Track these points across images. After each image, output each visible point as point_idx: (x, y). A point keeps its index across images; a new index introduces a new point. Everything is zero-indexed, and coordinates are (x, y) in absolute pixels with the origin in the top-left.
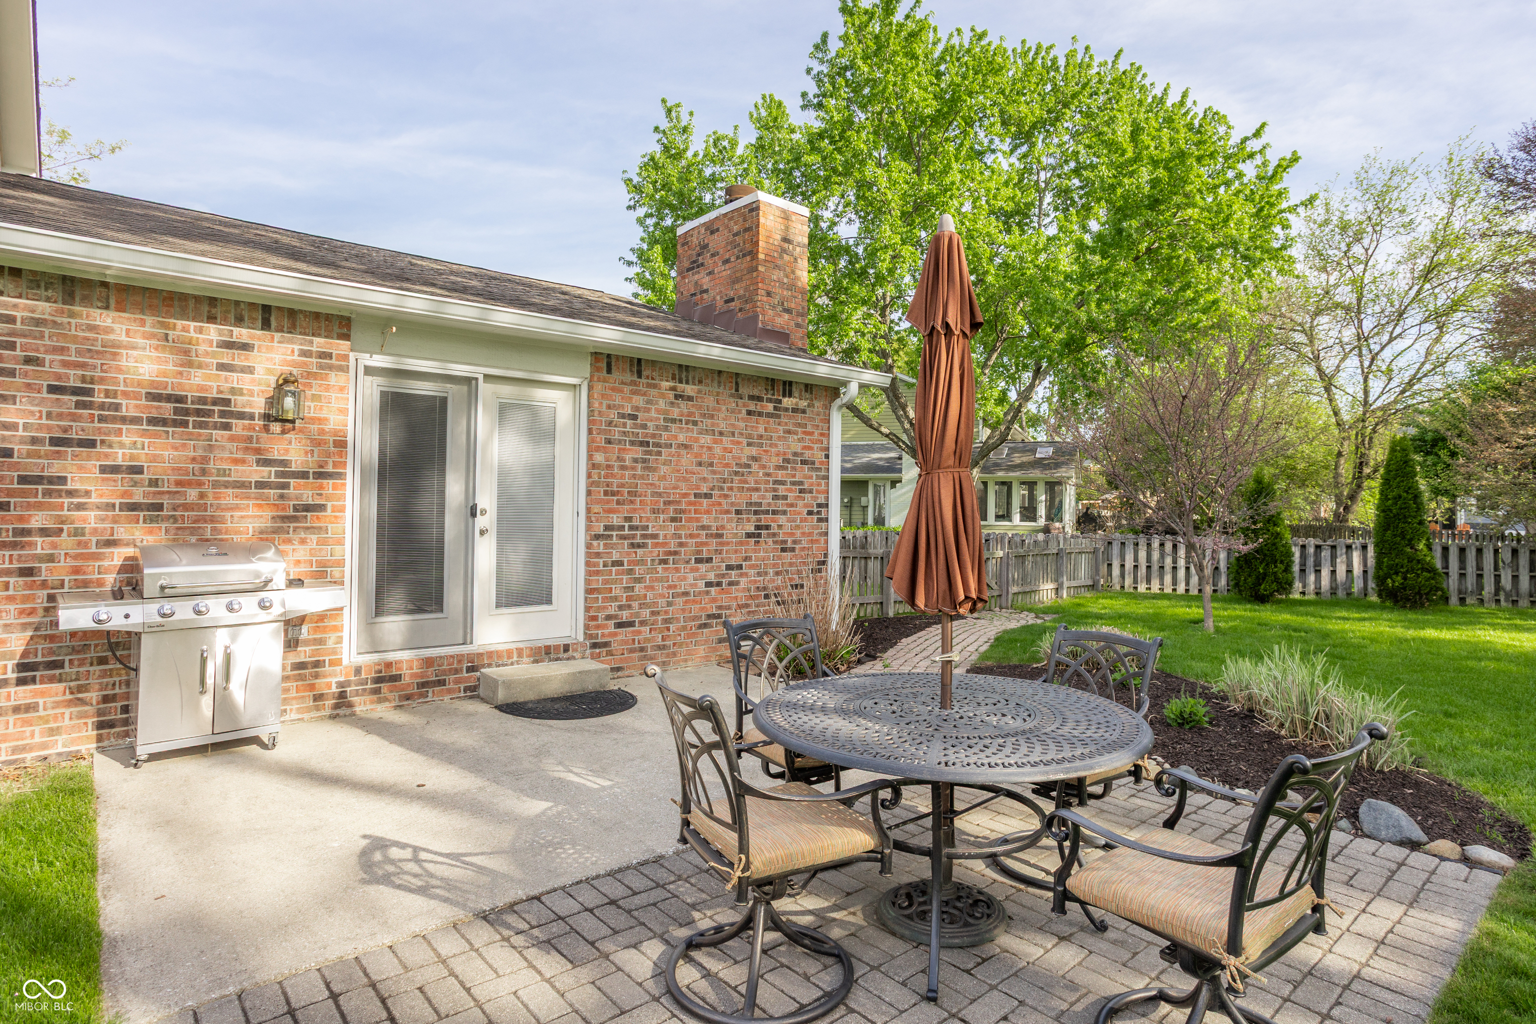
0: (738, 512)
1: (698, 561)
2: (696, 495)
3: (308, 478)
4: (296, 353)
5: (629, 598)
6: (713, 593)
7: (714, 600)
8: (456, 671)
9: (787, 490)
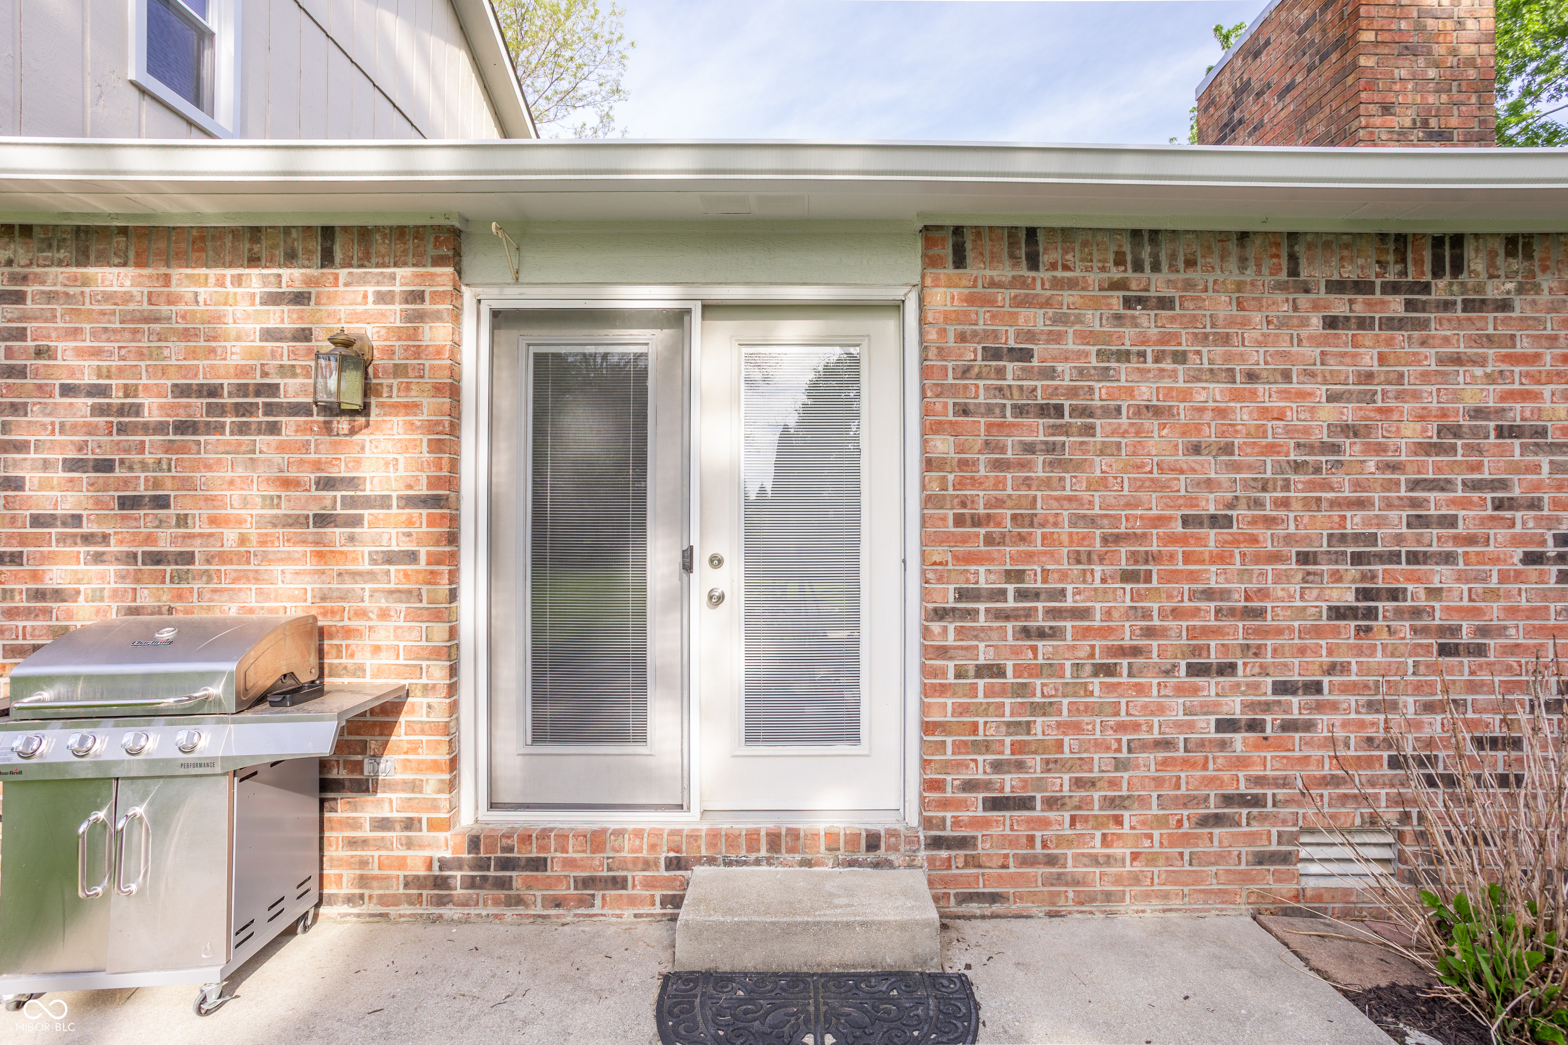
0: (1304, 558)
1: (1195, 670)
2: (1186, 521)
3: (389, 507)
4: (371, 298)
5: (1018, 748)
6: (1239, 746)
7: (1241, 762)
8: (647, 865)
9: (1453, 502)
